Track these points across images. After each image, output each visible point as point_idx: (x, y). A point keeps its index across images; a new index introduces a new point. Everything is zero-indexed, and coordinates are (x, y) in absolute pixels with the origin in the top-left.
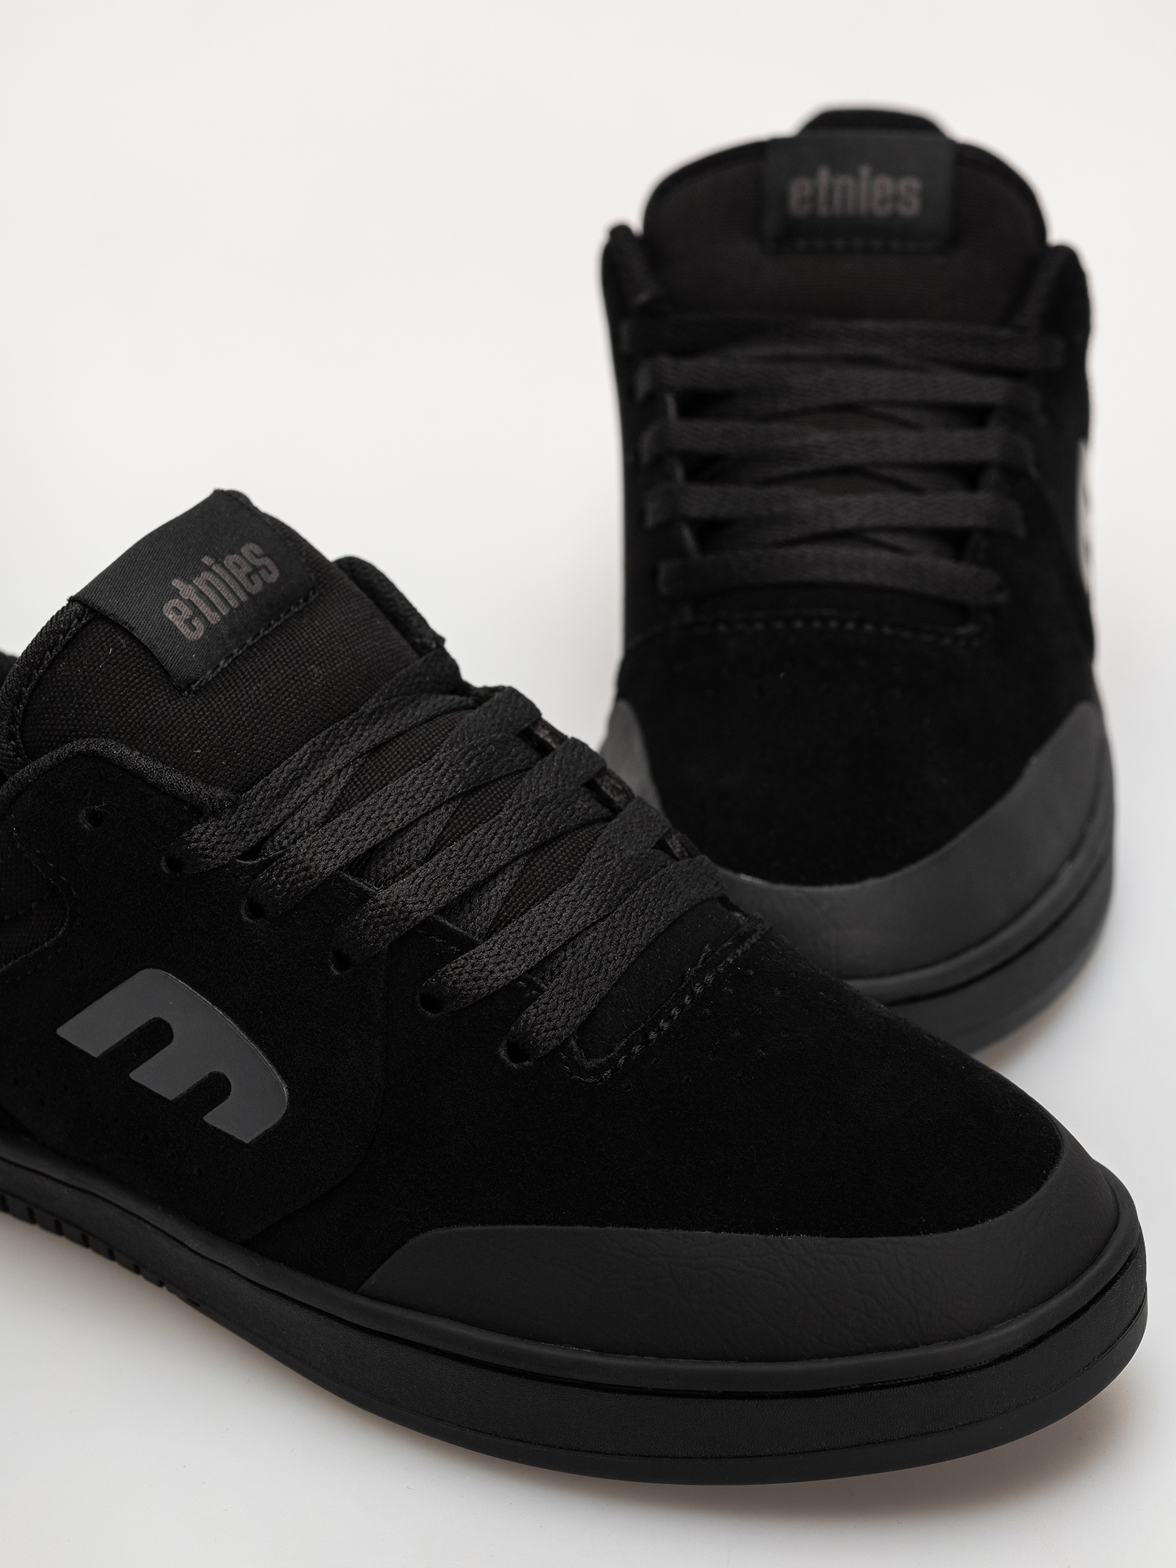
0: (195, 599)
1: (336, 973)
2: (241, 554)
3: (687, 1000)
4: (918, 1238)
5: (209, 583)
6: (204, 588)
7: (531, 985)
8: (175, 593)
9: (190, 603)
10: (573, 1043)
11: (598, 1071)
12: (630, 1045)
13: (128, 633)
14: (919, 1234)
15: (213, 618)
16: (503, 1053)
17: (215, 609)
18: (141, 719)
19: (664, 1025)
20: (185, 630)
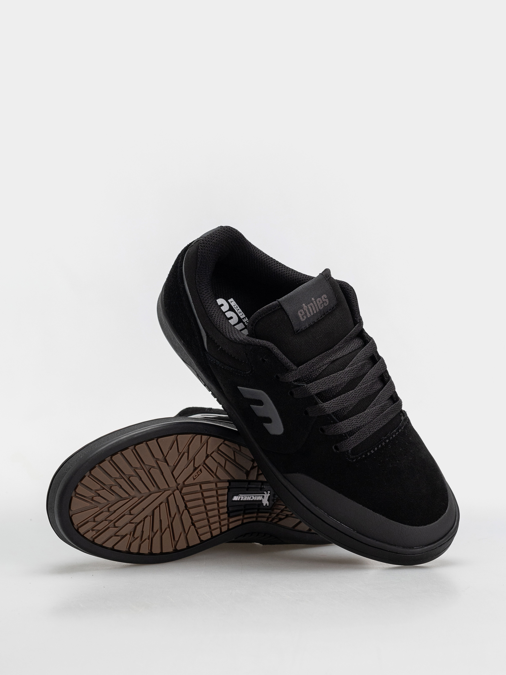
0: (307, 310)
1: (304, 415)
2: (321, 298)
3: (380, 446)
4: (406, 526)
5: (311, 307)
6: (310, 307)
7: (346, 436)
8: (302, 308)
9: (305, 311)
10: (350, 451)
11: (353, 459)
12: (362, 455)
13: (288, 316)
14: (406, 525)
15: (309, 315)
16: (333, 447)
17: (310, 313)
18: (283, 339)
19: (372, 451)
20: (301, 318)
